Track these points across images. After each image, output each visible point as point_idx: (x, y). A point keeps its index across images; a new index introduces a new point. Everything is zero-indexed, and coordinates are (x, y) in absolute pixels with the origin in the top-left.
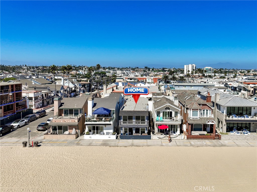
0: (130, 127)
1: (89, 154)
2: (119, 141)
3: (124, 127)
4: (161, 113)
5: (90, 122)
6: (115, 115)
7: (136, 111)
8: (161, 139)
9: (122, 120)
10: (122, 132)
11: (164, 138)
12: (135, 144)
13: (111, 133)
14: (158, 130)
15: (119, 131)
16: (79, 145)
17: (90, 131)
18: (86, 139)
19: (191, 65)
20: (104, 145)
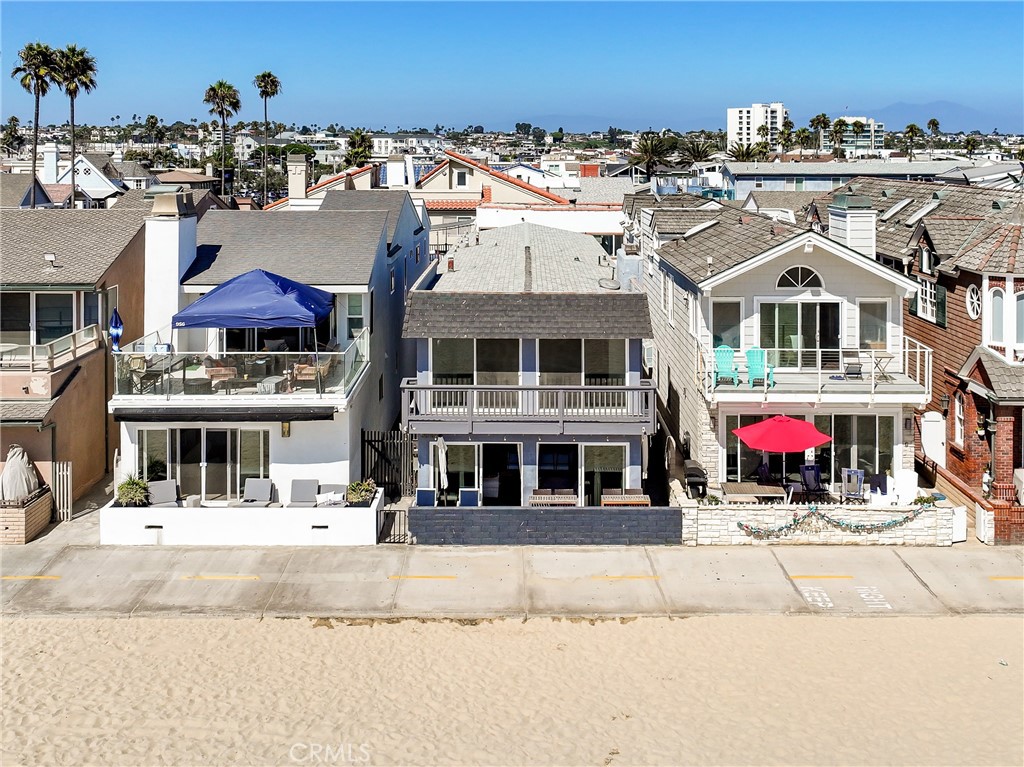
0: (500, 437)
1: (97, 724)
2: (405, 563)
3: (447, 437)
4: (749, 314)
5: (155, 391)
6: (363, 342)
7: (548, 297)
8: (773, 539)
9: (426, 378)
10: (428, 476)
11: (799, 536)
12: (552, 595)
13: (335, 488)
14: (731, 460)
15: (405, 472)
16: (42, 607)
17: (156, 471)
18: (113, 547)
19: (763, 110)
20: (272, 608)
